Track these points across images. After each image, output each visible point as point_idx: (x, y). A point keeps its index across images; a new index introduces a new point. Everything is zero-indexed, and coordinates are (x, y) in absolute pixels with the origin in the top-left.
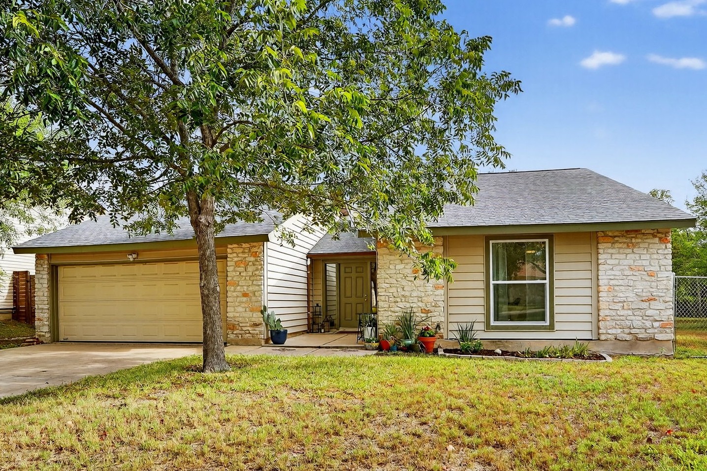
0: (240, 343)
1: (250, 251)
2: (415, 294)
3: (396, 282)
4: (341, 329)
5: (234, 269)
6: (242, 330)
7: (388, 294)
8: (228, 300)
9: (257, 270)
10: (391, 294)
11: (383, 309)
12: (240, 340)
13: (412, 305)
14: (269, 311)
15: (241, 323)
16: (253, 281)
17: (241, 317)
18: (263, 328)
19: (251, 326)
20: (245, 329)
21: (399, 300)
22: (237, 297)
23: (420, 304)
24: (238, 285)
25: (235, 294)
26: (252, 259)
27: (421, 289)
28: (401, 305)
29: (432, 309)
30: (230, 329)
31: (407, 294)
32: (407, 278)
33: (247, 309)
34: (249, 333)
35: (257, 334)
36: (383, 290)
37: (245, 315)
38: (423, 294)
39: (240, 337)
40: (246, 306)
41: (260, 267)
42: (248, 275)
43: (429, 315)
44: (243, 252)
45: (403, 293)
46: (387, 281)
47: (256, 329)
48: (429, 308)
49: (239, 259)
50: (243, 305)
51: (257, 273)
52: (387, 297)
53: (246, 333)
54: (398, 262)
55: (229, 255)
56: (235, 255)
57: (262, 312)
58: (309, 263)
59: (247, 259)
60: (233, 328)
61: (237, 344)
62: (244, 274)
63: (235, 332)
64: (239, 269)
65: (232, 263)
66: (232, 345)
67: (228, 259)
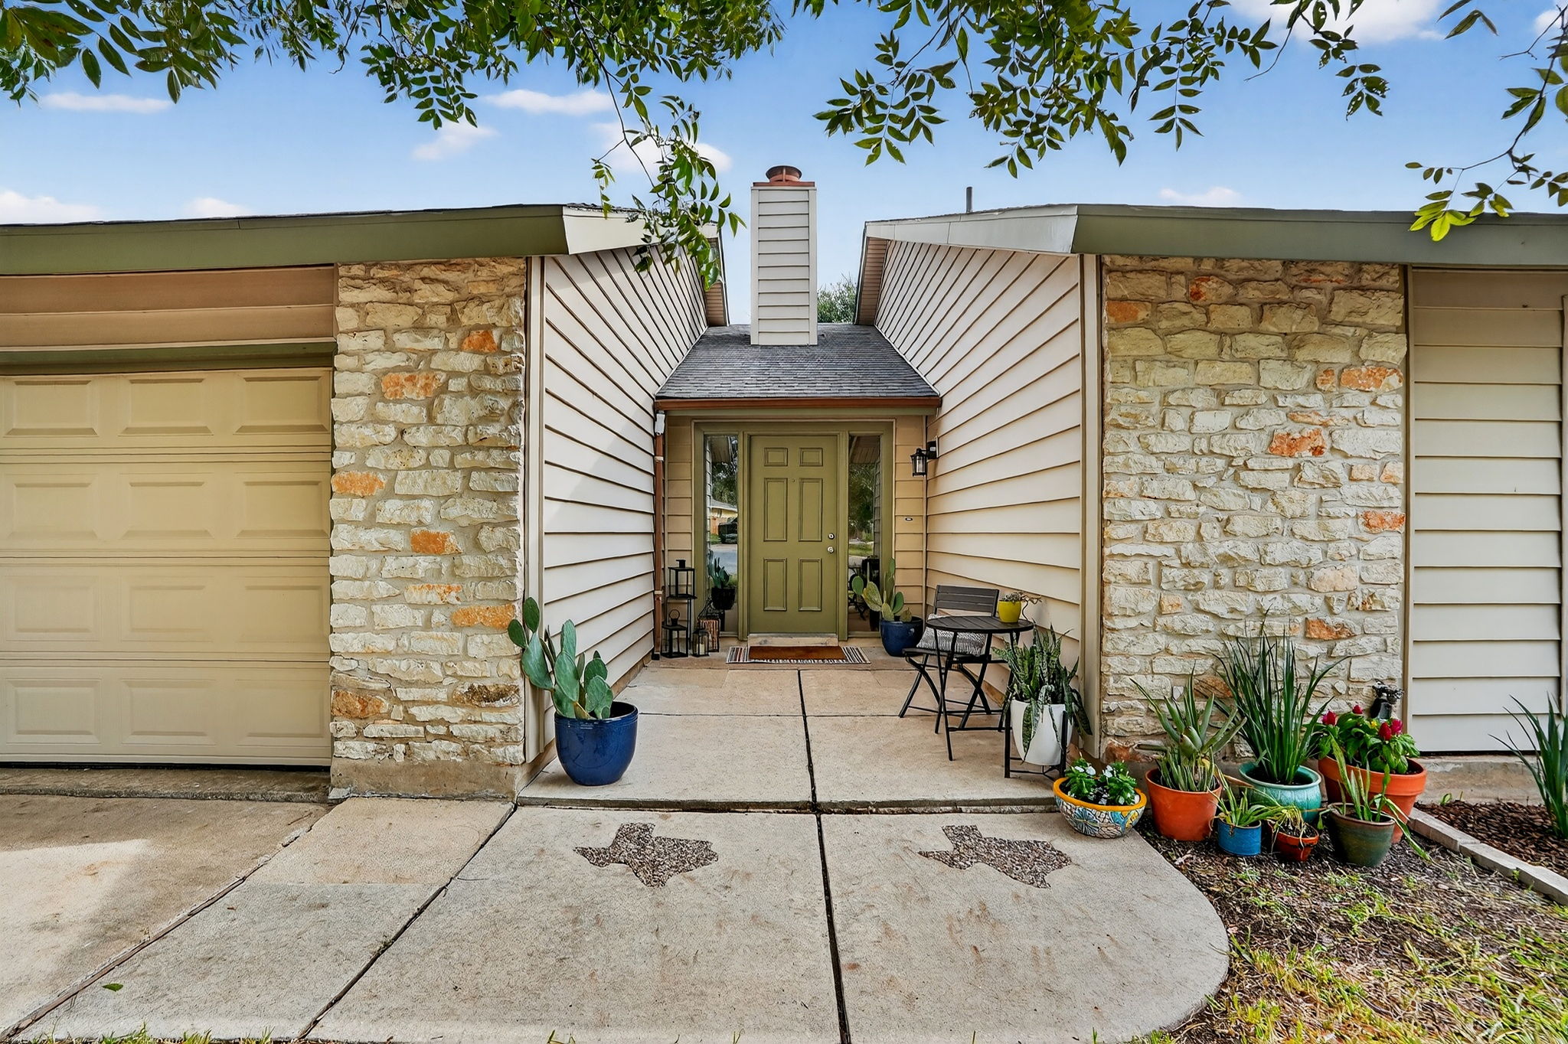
0: (402, 783)
1: (453, 319)
2: (1279, 551)
3: (1190, 494)
4: (755, 640)
5: (371, 408)
6: (411, 720)
7: (1157, 550)
8: (336, 565)
9: (491, 416)
10: (1170, 551)
11: (1133, 623)
12: (401, 770)
13: (1267, 602)
14: (552, 620)
15: (410, 684)
16: (468, 473)
17: (407, 655)
18: (518, 713)
19: (453, 702)
20: (422, 713)
21: (1206, 578)
22: (387, 551)
23: (1302, 599)
24: (390, 493)
25: (371, 538)
26: (468, 362)
27: (1308, 528)
28: (1214, 601)
29: (1351, 619)
30: (350, 714)
31: (1246, 550)
32: (1249, 478)
33: (438, 617)
34: (450, 736)
35: (490, 742)
36: (1133, 530)
37: (426, 643)
38: (1316, 553)
39: (400, 758)
40: (433, 597)
41: (504, 404)
42: (443, 441)
43: (1340, 648)
44: (420, 328)
45: (1227, 547)
46: (1154, 488)
47: (487, 716)
48: (1343, 616)
49: (397, 360)
50: (415, 595)
51: (493, 430)
52: (1151, 564)
53: (427, 737)
54: (1199, 398)
55: (344, 342)
56: (375, 340)
57: (516, 633)
58: (660, 428)
59: (437, 362)
60: (363, 710)
61: (385, 793)
62: (421, 437)
63: (372, 730)
64: (398, 412)
65: (363, 382)
66: (359, 794)
67: (339, 361)
